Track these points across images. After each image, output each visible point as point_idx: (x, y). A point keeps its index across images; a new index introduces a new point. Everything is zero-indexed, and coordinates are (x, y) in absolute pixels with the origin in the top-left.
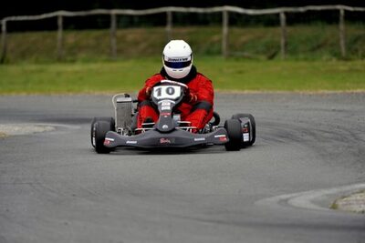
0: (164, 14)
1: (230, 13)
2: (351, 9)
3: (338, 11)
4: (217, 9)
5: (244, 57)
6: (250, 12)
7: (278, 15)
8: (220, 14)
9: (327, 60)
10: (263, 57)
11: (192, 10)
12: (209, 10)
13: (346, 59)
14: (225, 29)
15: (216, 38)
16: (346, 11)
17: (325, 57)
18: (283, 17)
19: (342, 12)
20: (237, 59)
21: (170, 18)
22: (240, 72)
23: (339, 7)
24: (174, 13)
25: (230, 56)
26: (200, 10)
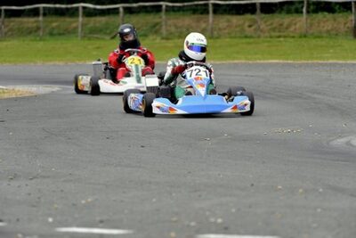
0: (37, 9)
1: (84, 8)
2: (170, 4)
3: (161, 6)
4: (75, 5)
5: (97, 38)
6: (98, 7)
7: (117, 9)
8: (77, 9)
9: (154, 40)
10: (108, 38)
11: (58, 6)
12: (69, 6)
13: (167, 39)
14: (80, 19)
15: (74, 25)
16: (167, 6)
17: (151, 37)
18: (121, 10)
19: (164, 7)
20: (89, 39)
21: (41, 12)
22: (98, 48)
23: (161, 3)
24: (44, 8)
25: (83, 37)
26: (63, 6)
